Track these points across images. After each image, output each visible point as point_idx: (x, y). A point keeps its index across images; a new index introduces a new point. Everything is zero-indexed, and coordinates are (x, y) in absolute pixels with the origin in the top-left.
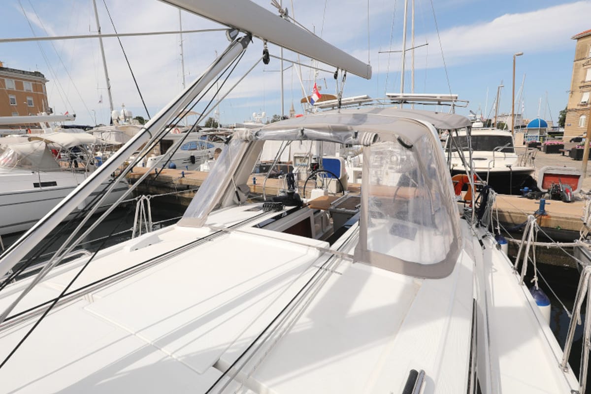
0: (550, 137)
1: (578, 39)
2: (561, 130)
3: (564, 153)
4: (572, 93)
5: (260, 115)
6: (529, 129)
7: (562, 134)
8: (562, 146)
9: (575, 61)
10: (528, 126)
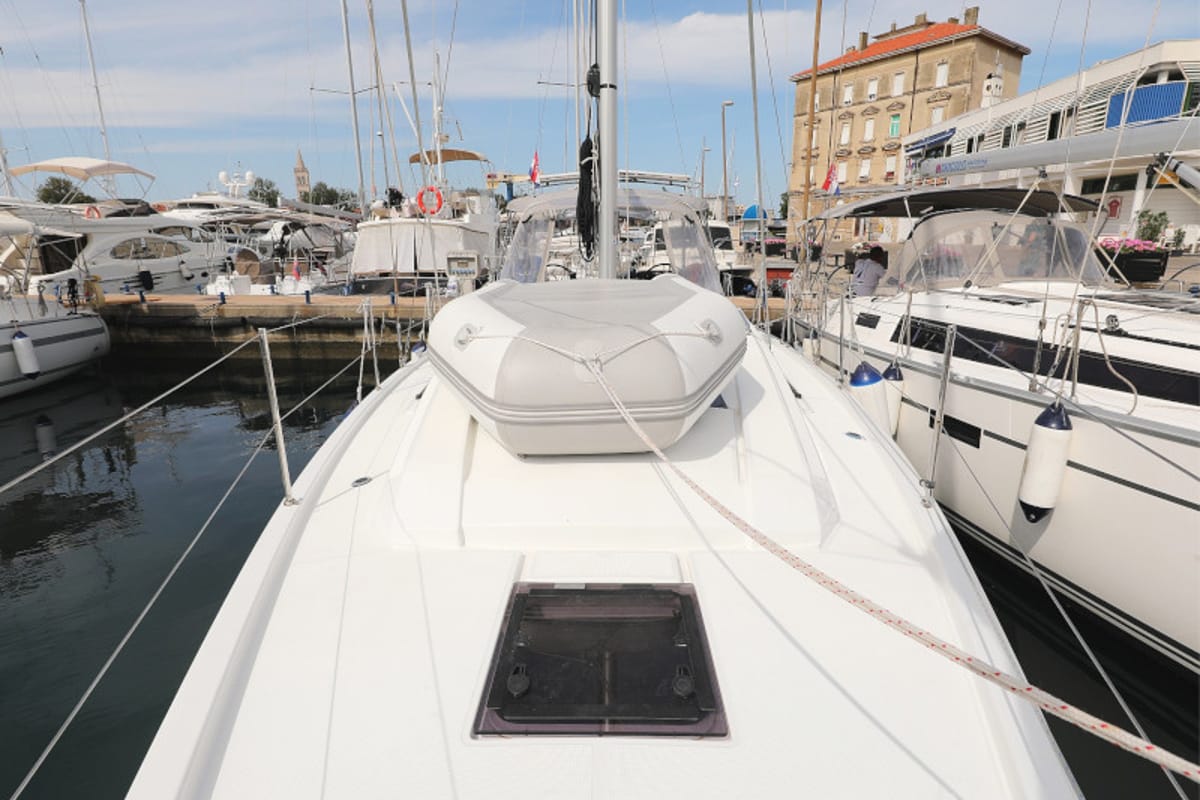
0: (771, 234)
1: (798, 81)
2: (783, 224)
3: (785, 254)
4: (794, 166)
5: (242, 178)
6: (745, 222)
7: (784, 229)
8: (783, 246)
9: (795, 116)
10: (744, 217)
